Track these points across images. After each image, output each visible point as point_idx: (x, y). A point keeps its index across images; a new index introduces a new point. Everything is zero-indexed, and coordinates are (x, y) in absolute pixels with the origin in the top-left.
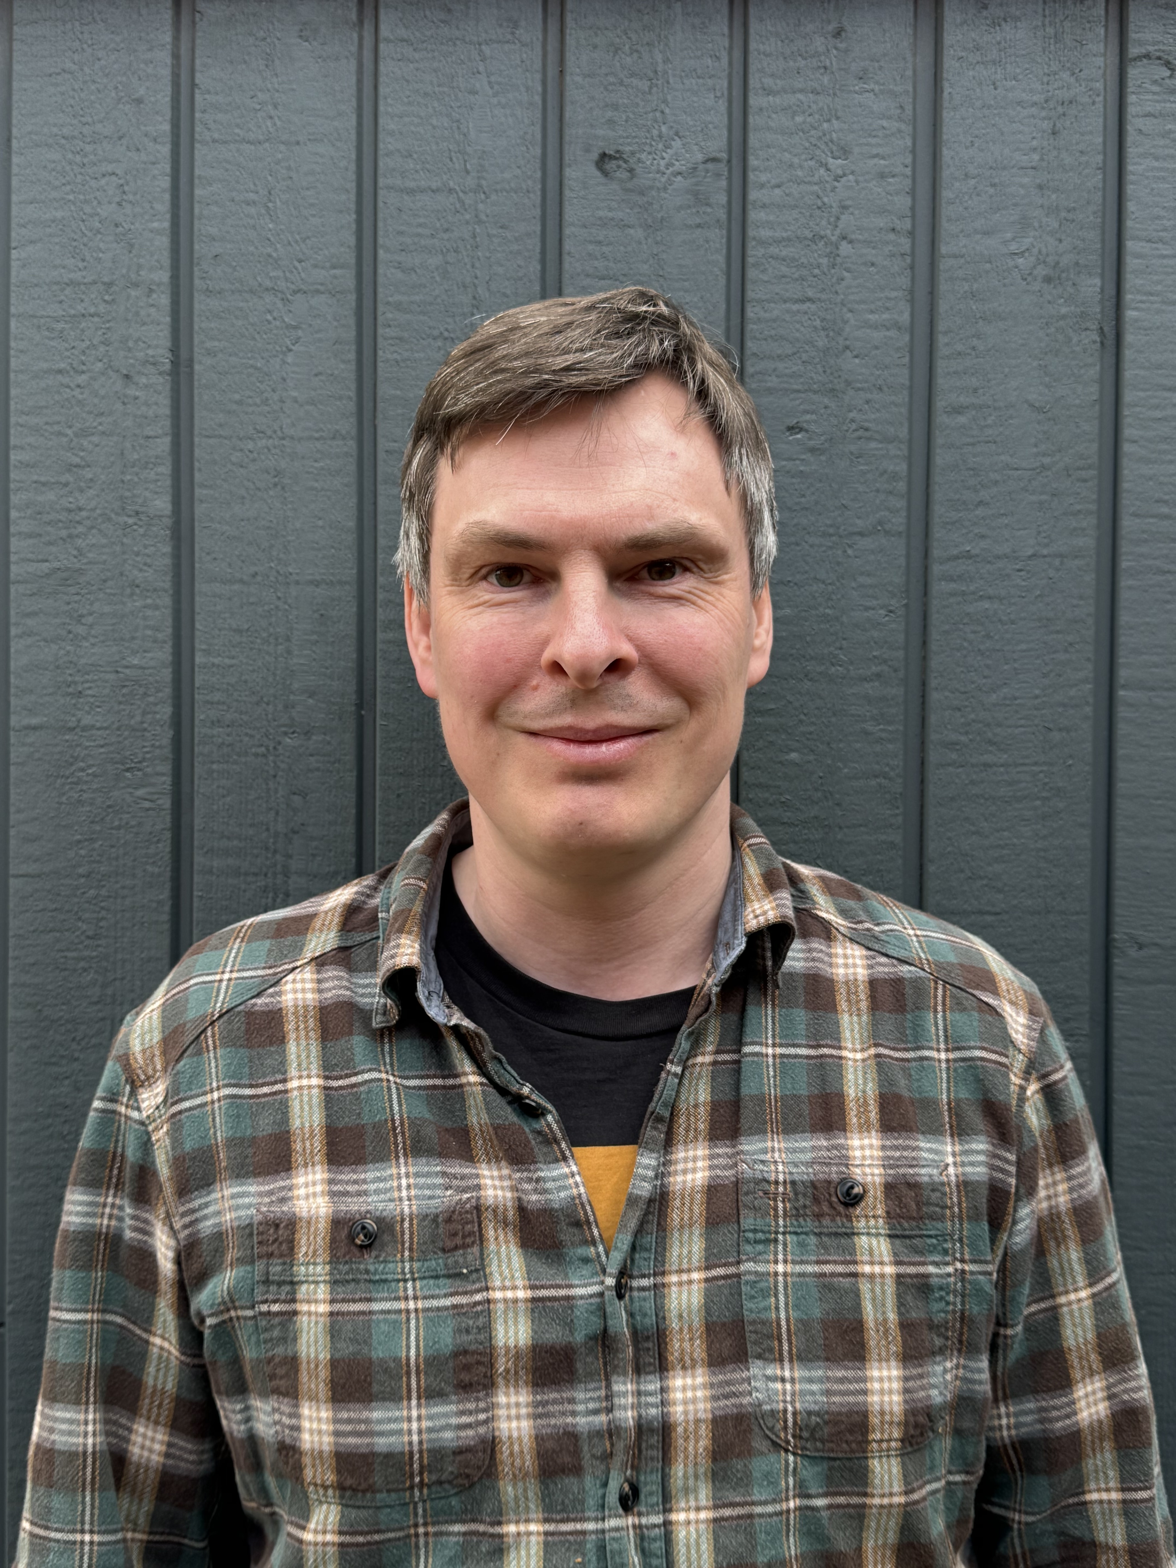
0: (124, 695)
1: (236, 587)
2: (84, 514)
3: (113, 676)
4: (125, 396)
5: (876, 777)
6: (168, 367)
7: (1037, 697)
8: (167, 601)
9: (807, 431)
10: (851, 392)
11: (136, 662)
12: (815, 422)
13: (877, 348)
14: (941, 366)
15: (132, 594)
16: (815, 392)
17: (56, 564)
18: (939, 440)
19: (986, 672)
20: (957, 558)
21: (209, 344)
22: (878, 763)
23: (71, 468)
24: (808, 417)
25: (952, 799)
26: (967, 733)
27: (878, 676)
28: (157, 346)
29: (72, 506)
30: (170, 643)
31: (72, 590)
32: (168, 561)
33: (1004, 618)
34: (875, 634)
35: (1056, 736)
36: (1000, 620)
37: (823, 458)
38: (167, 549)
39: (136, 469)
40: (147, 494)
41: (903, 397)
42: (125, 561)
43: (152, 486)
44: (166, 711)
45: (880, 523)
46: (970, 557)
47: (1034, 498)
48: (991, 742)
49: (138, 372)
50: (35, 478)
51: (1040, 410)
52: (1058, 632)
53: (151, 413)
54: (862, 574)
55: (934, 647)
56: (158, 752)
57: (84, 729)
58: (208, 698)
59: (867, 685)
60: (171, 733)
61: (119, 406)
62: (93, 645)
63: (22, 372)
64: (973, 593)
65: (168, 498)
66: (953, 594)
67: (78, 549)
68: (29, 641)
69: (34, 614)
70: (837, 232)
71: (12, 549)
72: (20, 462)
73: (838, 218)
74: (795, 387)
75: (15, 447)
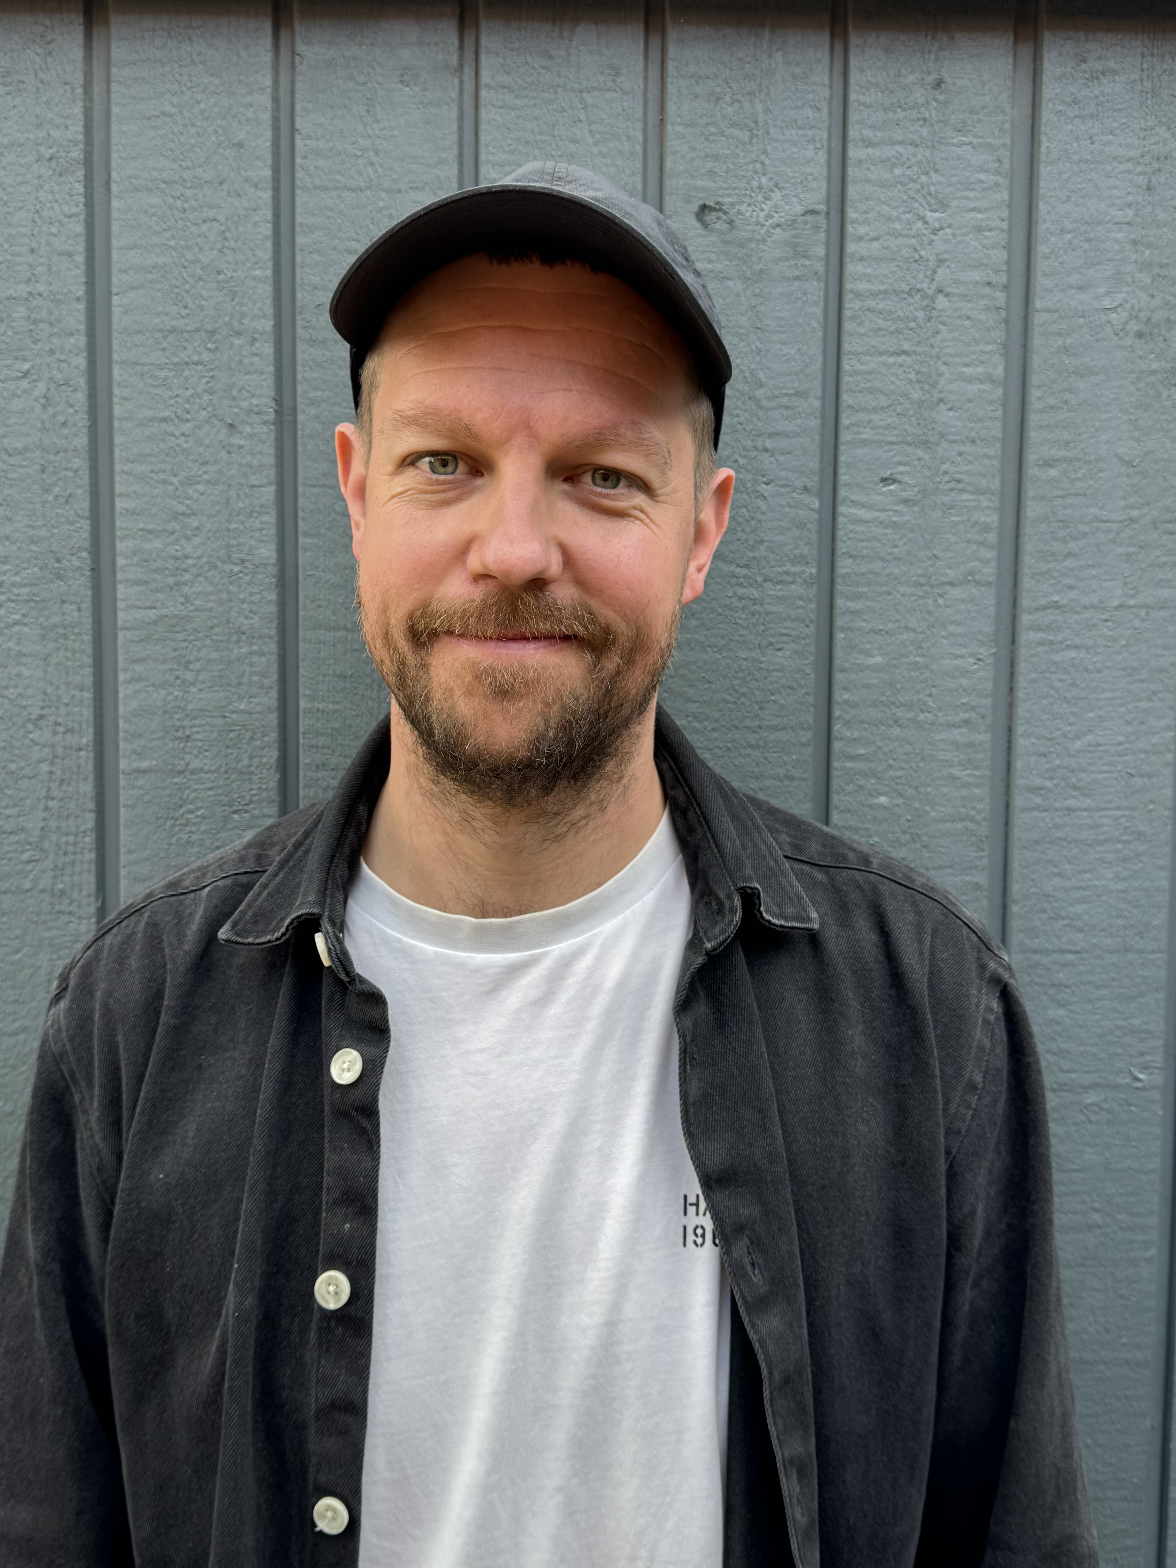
0: (231, 739)
1: (341, 634)
2: (190, 561)
3: (219, 721)
4: (230, 445)
5: (963, 820)
6: (272, 416)
7: (1120, 744)
8: (273, 647)
9: (900, 482)
10: (944, 445)
11: (242, 707)
12: (908, 473)
13: (970, 401)
14: (1034, 419)
15: (239, 641)
16: (909, 444)
17: (165, 611)
18: (1030, 492)
19: (1072, 720)
20: (1045, 608)
21: (313, 394)
22: (964, 806)
23: (176, 516)
24: (902, 468)
25: (1037, 842)
26: (1052, 778)
27: (966, 722)
28: (261, 396)
29: (179, 554)
30: (276, 689)
31: (180, 636)
32: (273, 608)
33: (1090, 667)
34: (964, 681)
35: (1138, 782)
36: (1086, 669)
37: (916, 509)
38: (273, 597)
39: (241, 518)
40: (253, 542)
41: (995, 450)
42: (231, 608)
43: (257, 535)
44: (272, 755)
45: (971, 573)
46: (1058, 608)
47: (1121, 550)
48: (1075, 787)
49: (243, 422)
50: (141, 525)
51: (1129, 464)
52: (1142, 681)
53: (255, 462)
54: (952, 623)
55: (1021, 694)
56: (264, 794)
57: (194, 772)
58: (314, 742)
59: (955, 732)
60: (278, 776)
61: (223, 455)
62: (201, 690)
63: (126, 419)
64: (1061, 642)
65: (273, 547)
66: (1041, 643)
67: (186, 597)
68: (138, 686)
69: (142, 660)
70: (934, 286)
71: (120, 596)
72: (126, 509)
73: (935, 272)
74: (889, 439)
75: (121, 495)
